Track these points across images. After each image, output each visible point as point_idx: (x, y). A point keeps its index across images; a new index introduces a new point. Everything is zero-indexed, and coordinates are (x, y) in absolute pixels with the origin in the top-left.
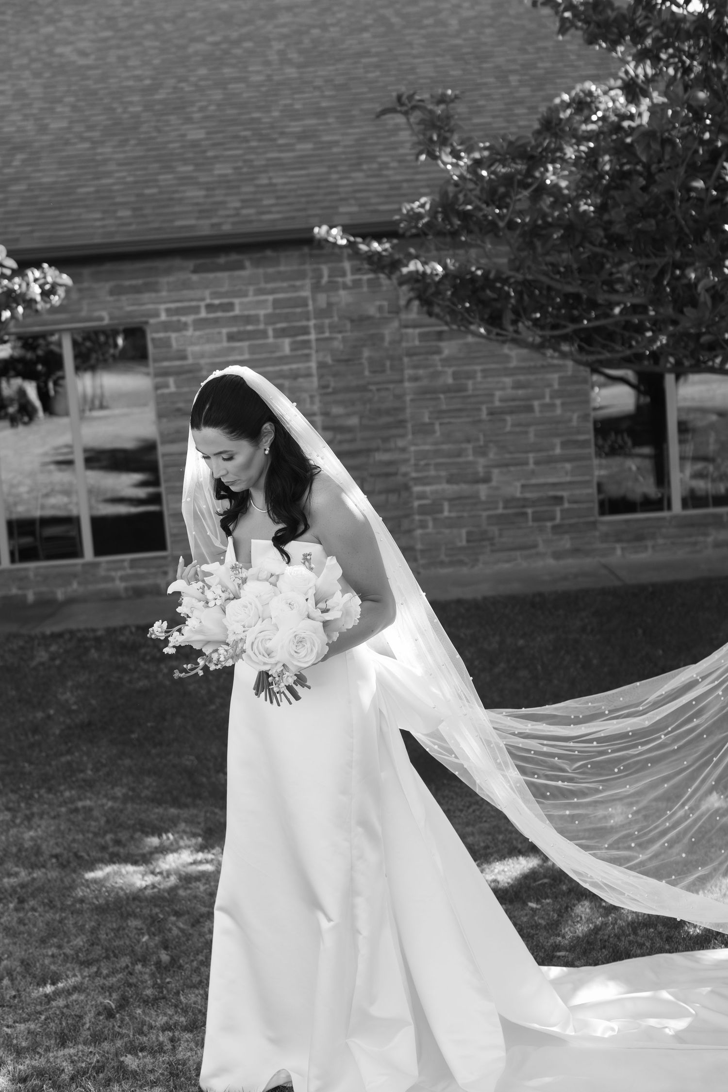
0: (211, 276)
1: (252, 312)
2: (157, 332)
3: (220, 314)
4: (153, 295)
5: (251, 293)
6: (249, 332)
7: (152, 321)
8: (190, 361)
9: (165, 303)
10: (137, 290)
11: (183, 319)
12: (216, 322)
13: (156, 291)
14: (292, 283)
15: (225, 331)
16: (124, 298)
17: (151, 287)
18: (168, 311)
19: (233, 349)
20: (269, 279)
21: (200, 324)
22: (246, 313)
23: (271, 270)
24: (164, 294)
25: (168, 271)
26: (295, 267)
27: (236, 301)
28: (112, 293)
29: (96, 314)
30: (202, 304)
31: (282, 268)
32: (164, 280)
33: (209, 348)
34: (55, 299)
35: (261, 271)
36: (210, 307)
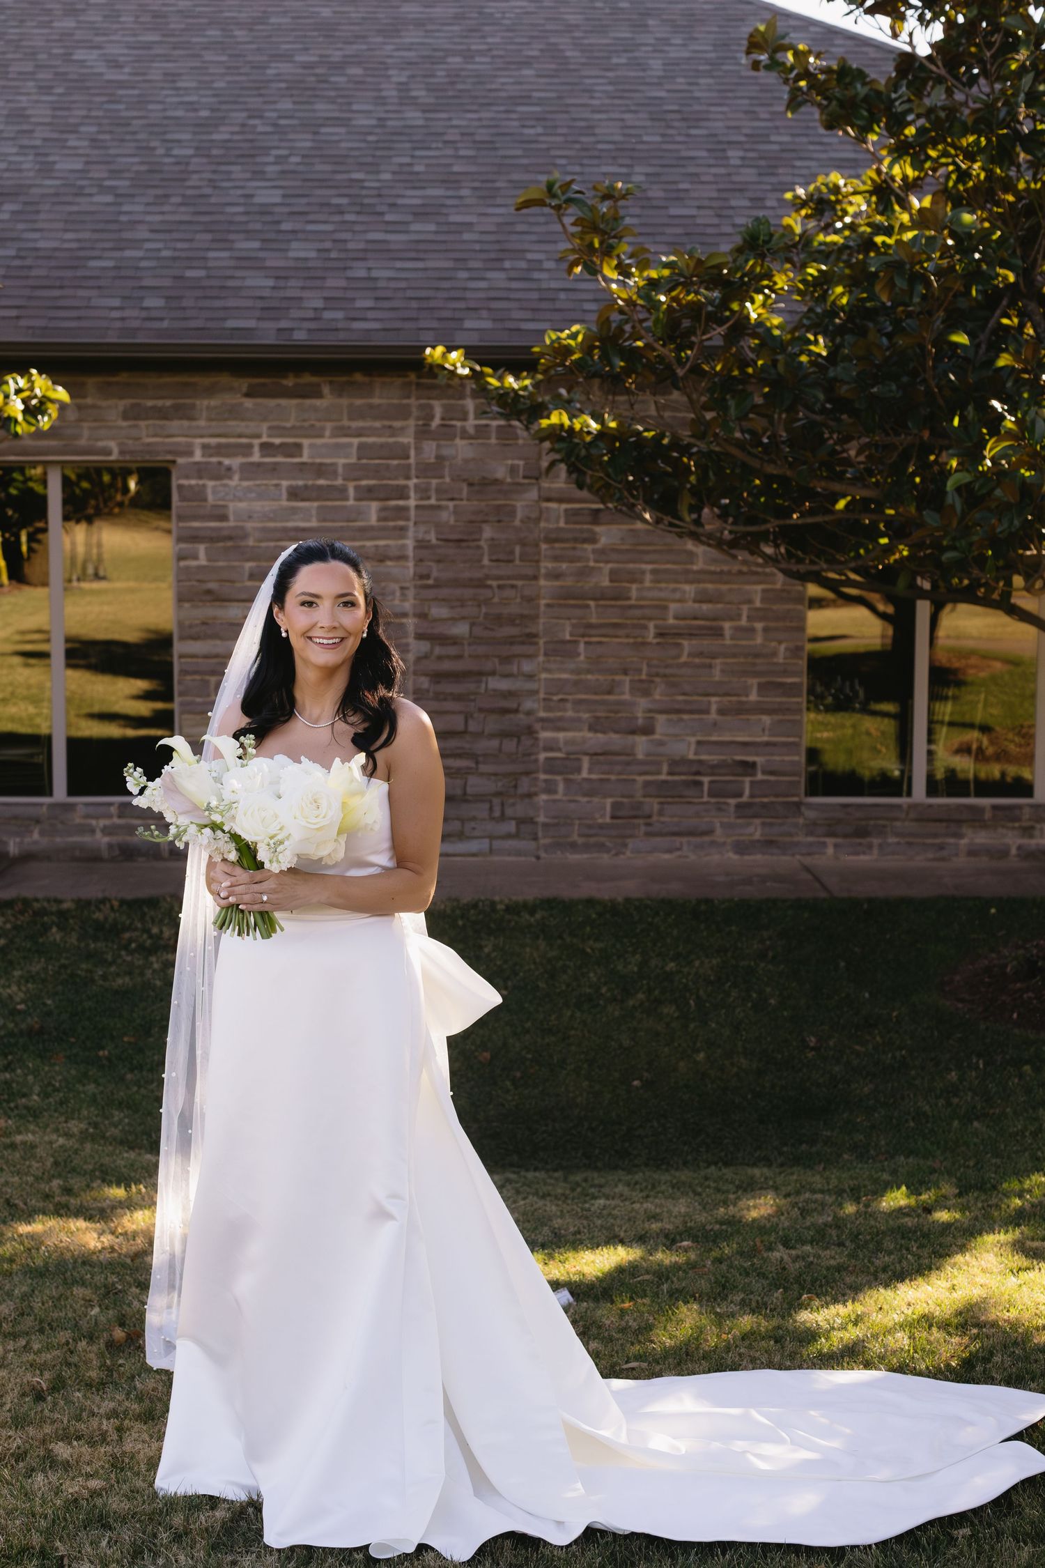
0: (272, 403)
1: (327, 460)
2: (187, 477)
3: (280, 459)
4: (186, 423)
5: (327, 433)
6: (320, 487)
7: (180, 460)
8: (231, 524)
9: (202, 436)
10: (163, 414)
11: (227, 462)
12: (274, 469)
13: (191, 418)
14: (387, 423)
15: (285, 483)
16: (142, 423)
17: (185, 413)
18: (205, 447)
19: (294, 511)
20: (355, 414)
21: (250, 471)
22: (318, 460)
23: (358, 402)
24: (202, 423)
25: (210, 391)
26: (395, 401)
27: (306, 442)
28: (125, 417)
29: (100, 444)
31: (376, 401)
32: (203, 403)
33: (259, 506)
34: (45, 422)
35: (344, 402)
36: (266, 448)
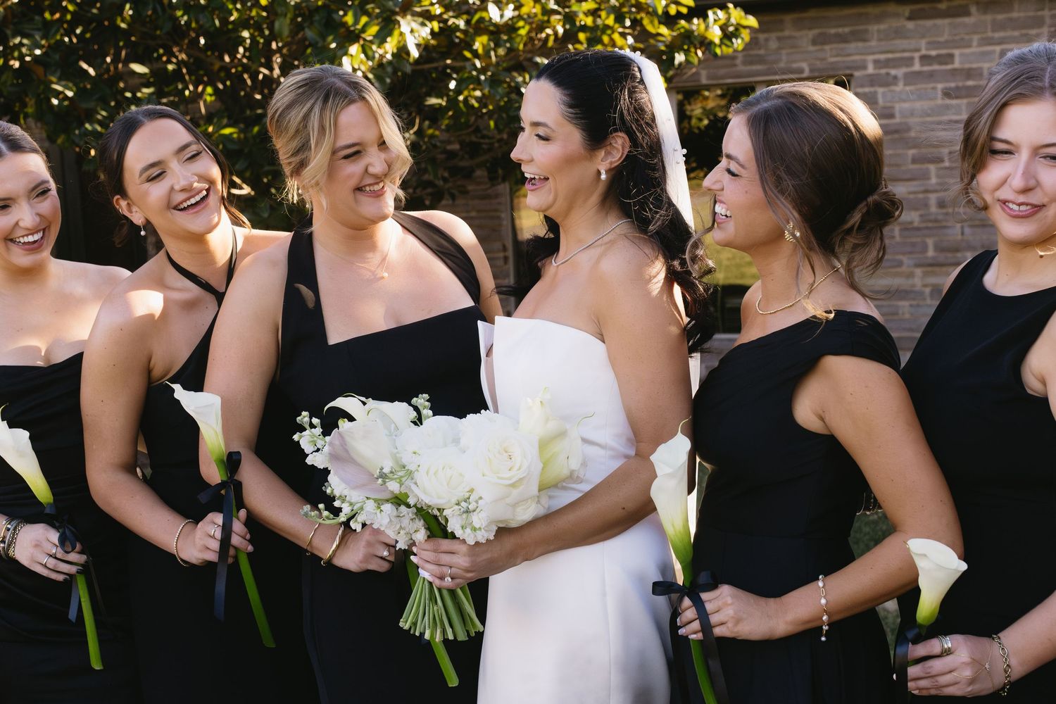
0: (929, 23)
1: (974, 66)
2: (862, 86)
3: (936, 67)
4: (860, 44)
5: (975, 43)
6: (968, 88)
7: (857, 74)
8: (897, 120)
9: (873, 53)
10: (843, 39)
11: (893, 72)
12: (931, 76)
13: (865, 40)
14: (1024, 31)
15: (940, 86)
16: (827, 47)
17: (860, 36)
18: (876, 62)
19: (947, 107)
20: (998, 26)
21: (912, 78)
22: (967, 66)
23: (1000, 17)
24: (873, 43)
25: (879, 18)
26: (1031, 14)
27: (957, 52)
28: (814, 42)
29: (795, 66)
30: (917, 55)
31: (1015, 15)
32: (874, 28)
33: (918, 105)
34: (738, 43)
35: (989, 17)
36: (925, 59)
